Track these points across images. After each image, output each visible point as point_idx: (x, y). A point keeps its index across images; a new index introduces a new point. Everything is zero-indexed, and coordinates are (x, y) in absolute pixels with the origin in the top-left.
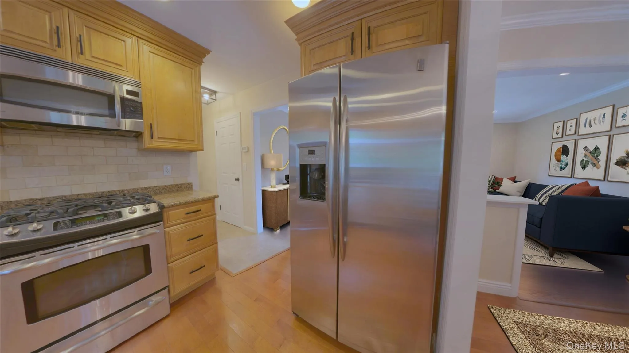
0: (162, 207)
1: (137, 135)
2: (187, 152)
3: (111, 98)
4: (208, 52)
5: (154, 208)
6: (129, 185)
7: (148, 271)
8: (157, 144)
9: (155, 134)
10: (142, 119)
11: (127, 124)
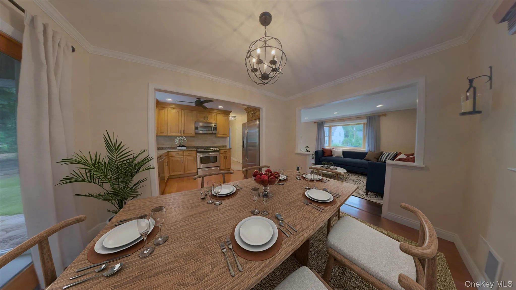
0: (219, 149)
1: (215, 134)
2: (226, 137)
3: (212, 127)
4: (231, 112)
5: (218, 149)
6: (213, 145)
7: (216, 161)
8: (219, 136)
9: (219, 134)
10: (216, 130)
11: (214, 131)
